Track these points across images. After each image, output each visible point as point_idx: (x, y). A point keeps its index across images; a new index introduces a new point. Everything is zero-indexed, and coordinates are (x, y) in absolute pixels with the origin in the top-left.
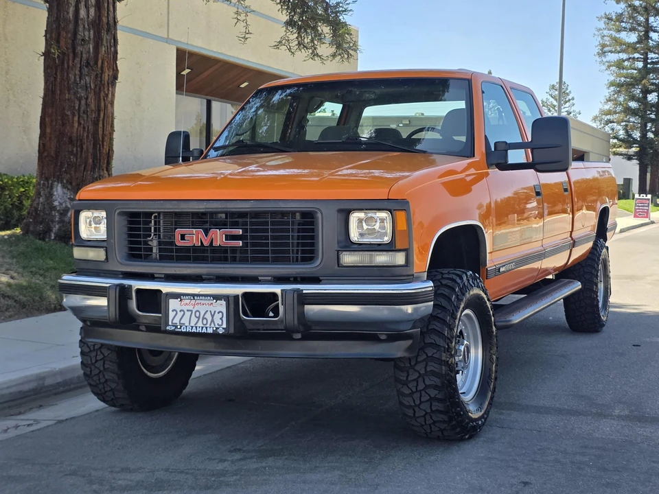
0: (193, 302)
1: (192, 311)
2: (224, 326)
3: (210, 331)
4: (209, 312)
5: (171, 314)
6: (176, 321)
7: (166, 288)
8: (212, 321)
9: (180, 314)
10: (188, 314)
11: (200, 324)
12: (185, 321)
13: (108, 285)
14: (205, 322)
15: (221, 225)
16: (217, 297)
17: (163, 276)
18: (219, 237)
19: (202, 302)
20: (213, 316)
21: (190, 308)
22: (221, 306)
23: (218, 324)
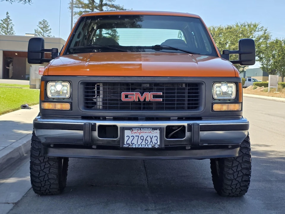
0: (139, 131)
1: (138, 136)
2: (159, 143)
3: (150, 146)
4: (149, 137)
5: (126, 139)
6: (129, 142)
7: (120, 124)
8: (151, 141)
9: (131, 138)
10: (136, 138)
11: (144, 143)
12: (135, 141)
13: (83, 124)
14: (147, 142)
15: (150, 90)
16: (154, 129)
17: (112, 118)
18: (149, 96)
19: (145, 131)
20: (151, 139)
21: (138, 134)
22: (157, 133)
23: (155, 143)
